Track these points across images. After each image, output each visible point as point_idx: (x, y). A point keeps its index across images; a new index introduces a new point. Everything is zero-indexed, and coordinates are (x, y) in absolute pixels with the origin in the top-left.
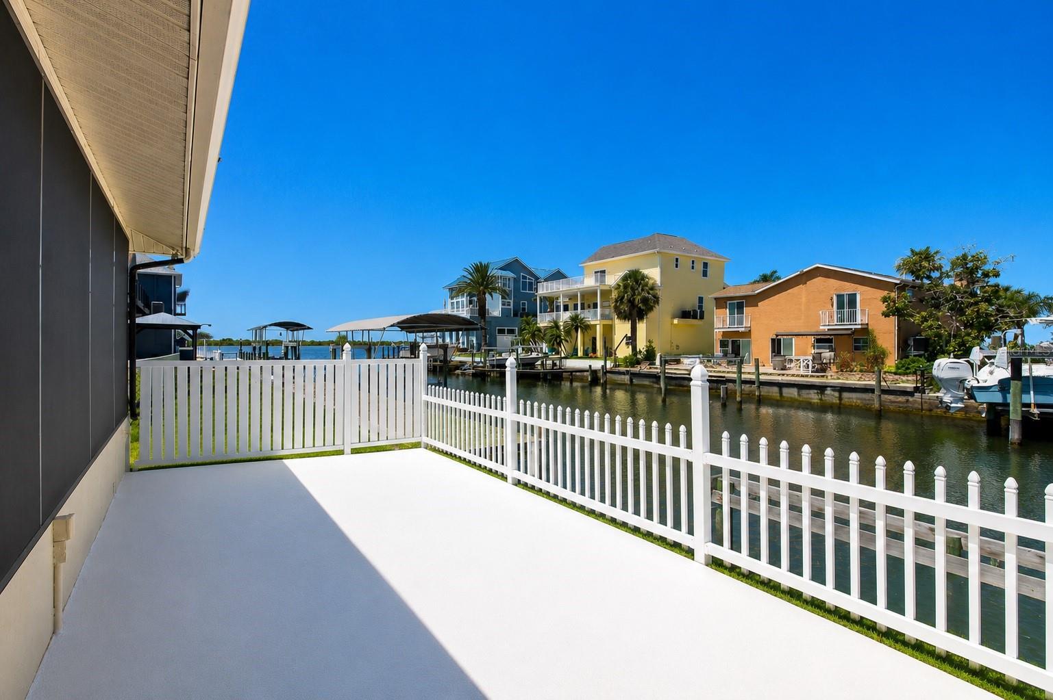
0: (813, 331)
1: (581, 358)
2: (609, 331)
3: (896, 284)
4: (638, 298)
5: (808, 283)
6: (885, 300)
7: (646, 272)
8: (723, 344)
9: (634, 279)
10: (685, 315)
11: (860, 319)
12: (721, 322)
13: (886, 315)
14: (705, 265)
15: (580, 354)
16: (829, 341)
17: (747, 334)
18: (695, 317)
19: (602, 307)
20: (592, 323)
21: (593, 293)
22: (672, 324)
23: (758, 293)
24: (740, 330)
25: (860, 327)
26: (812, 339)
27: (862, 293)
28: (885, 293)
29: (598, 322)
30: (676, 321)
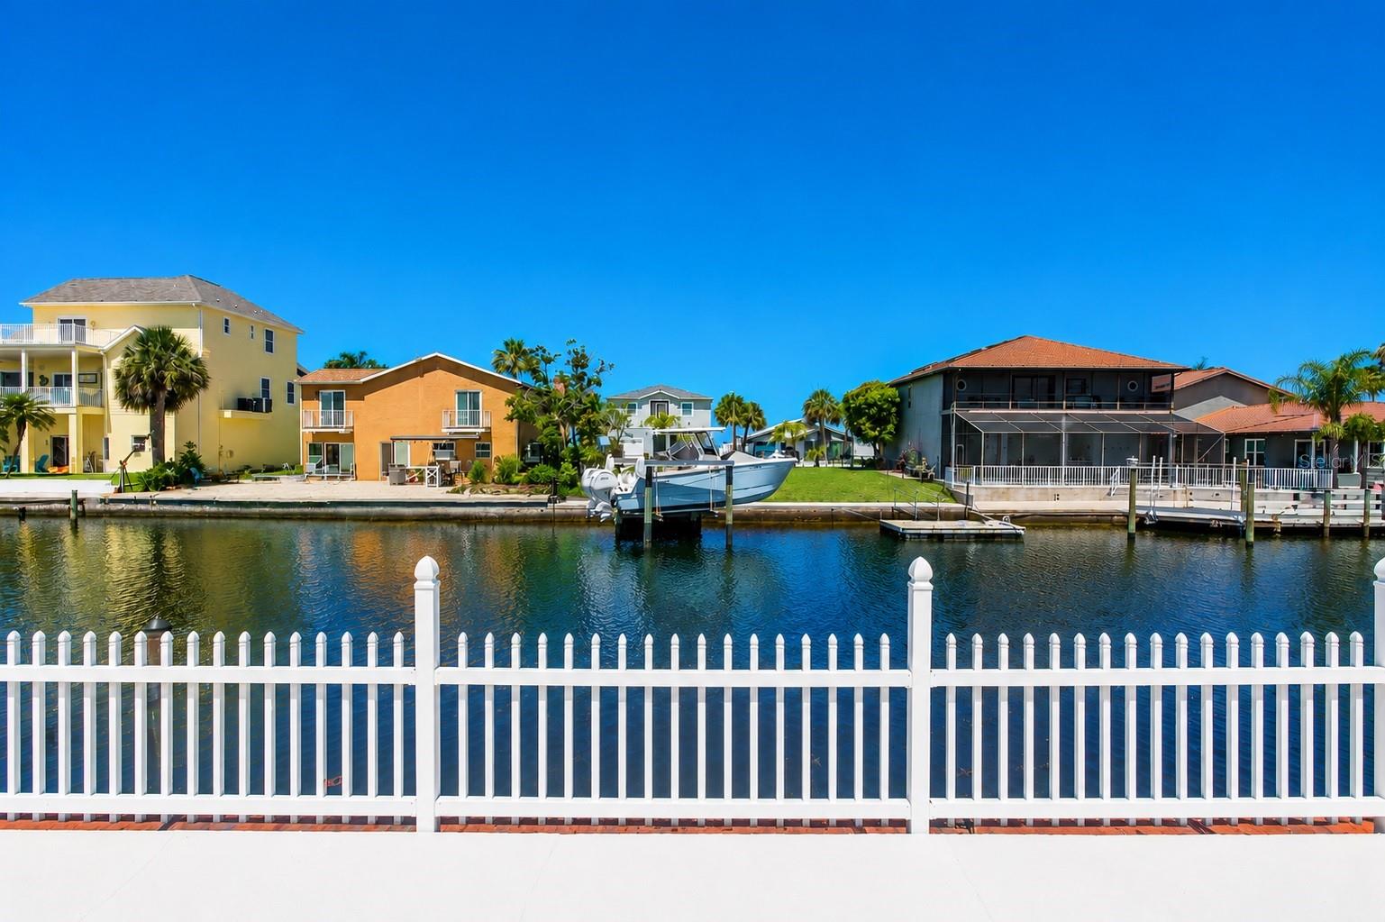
0: (432, 434)
1: (29, 476)
2: (95, 426)
3: (519, 385)
4: (170, 375)
5: (425, 375)
6: (510, 403)
7: (178, 332)
8: (314, 449)
9: (157, 343)
10: (243, 404)
11: (484, 421)
12: (311, 419)
13: (510, 418)
14: (269, 334)
15: (26, 467)
16: (451, 447)
17: (350, 437)
18: (258, 409)
19: (81, 384)
20: (58, 411)
21: (61, 358)
22: (221, 417)
23: (364, 383)
24: (342, 431)
25: (483, 430)
26: (431, 443)
27: (486, 393)
28: (509, 396)
29: (74, 411)
30: (228, 414)
